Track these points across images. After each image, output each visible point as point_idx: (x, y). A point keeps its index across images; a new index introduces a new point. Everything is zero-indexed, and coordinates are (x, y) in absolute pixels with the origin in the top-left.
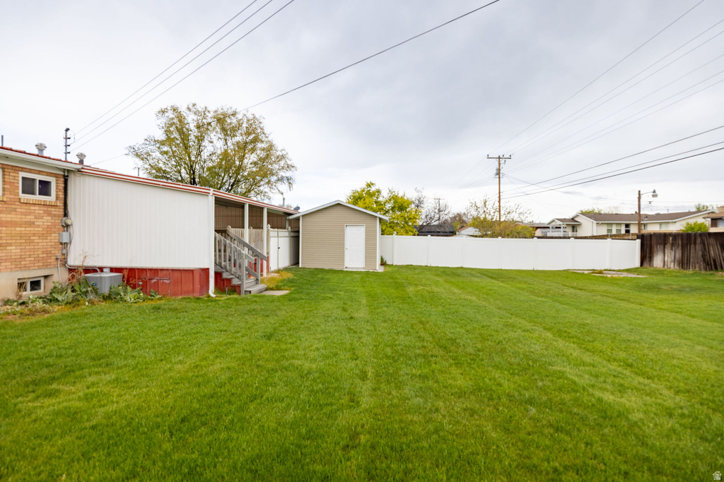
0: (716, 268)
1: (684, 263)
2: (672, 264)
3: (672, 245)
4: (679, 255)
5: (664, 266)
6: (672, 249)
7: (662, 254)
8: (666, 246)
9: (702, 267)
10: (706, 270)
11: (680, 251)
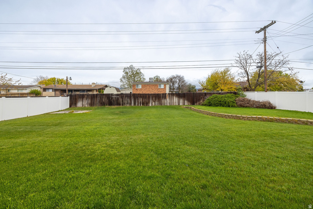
0: (104, 105)
1: (92, 104)
2: (87, 105)
3: (87, 98)
4: (89, 101)
5: (83, 106)
6: (86, 100)
7: (82, 102)
8: (84, 99)
9: (99, 105)
10: (100, 106)
11: (90, 100)
